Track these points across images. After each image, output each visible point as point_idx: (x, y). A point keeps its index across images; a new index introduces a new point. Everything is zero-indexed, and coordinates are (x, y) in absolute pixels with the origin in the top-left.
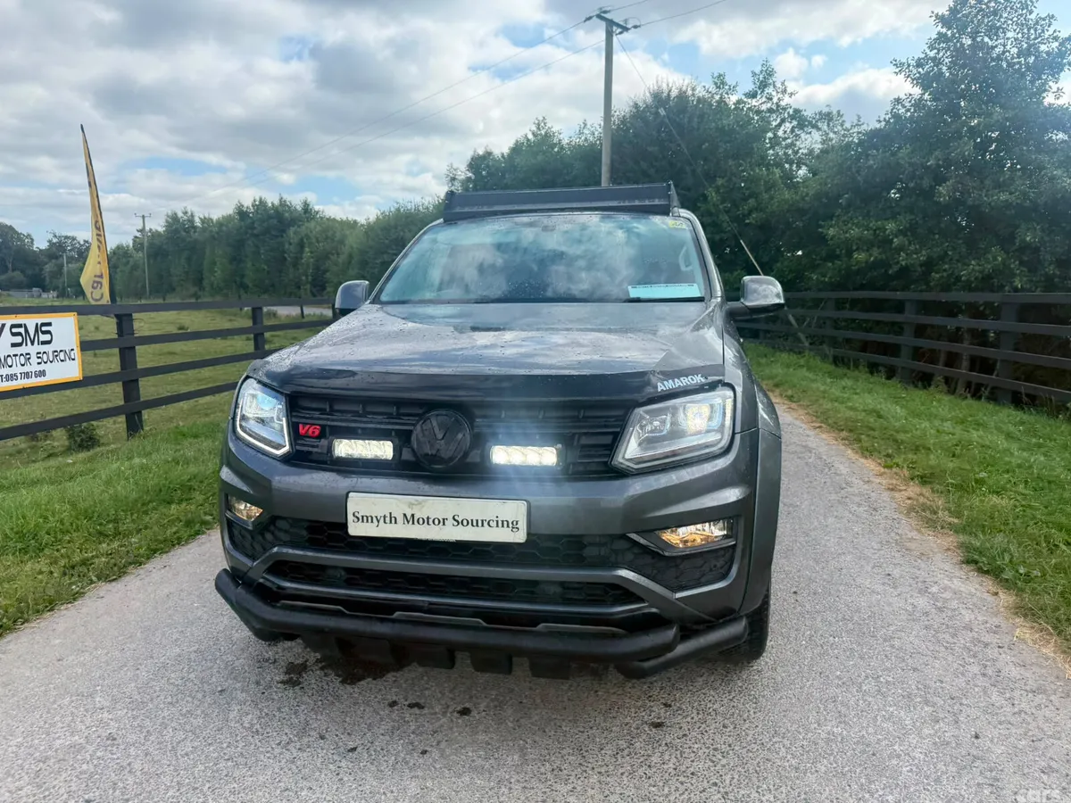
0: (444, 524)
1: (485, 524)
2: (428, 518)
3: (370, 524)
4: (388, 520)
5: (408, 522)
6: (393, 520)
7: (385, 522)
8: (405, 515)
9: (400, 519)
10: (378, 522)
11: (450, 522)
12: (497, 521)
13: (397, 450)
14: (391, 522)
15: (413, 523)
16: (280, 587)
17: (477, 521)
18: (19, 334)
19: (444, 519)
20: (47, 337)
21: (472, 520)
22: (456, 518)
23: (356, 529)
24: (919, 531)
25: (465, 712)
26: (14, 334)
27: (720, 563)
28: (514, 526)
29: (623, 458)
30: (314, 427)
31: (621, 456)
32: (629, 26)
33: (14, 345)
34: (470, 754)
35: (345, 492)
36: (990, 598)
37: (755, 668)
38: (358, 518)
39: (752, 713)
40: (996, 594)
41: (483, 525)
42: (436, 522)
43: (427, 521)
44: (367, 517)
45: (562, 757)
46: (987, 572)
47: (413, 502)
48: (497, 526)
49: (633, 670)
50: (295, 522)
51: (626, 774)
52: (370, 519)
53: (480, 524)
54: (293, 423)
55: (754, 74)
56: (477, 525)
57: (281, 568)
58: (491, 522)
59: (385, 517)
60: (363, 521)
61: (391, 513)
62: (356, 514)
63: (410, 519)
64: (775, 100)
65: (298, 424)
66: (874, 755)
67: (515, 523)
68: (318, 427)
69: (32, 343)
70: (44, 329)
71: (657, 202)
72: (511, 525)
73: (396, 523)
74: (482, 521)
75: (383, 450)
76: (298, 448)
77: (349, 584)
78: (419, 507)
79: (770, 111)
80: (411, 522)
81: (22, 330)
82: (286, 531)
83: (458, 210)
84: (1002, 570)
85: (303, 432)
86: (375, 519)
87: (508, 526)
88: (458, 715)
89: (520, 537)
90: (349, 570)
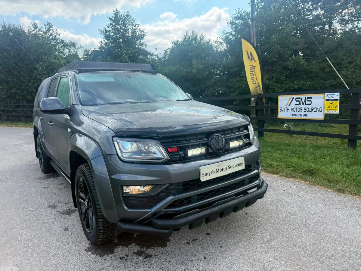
1: (236, 166)
2: (222, 169)
5: (217, 172)
6: (213, 172)
8: (217, 170)
9: (215, 171)
10: (210, 174)
11: (228, 168)
18: (299, 101)
20: (309, 103)
26: (297, 101)
30: (174, 148)
33: (296, 105)
38: (204, 175)
43: (222, 170)
47: (219, 164)
50: (178, 184)
62: (203, 174)
63: (218, 171)
65: (167, 148)
69: (303, 104)
70: (308, 99)
78: (220, 166)
81: (300, 100)
90: (198, 195)
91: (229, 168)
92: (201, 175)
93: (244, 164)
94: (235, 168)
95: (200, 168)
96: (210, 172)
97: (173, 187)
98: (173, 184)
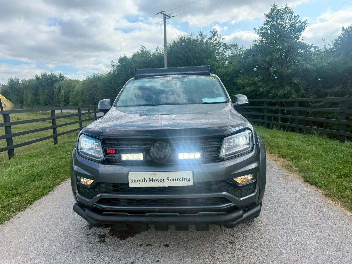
0: (164, 181)
1: (178, 180)
2: (158, 179)
3: (137, 183)
4: (143, 181)
5: (151, 181)
6: (145, 181)
7: (142, 182)
8: (150, 179)
9: (148, 180)
10: (140, 182)
12: (183, 179)
13: (145, 157)
14: (145, 182)
15: (153, 181)
16: (103, 208)
17: (175, 179)
19: (164, 179)
21: (174, 179)
22: (168, 178)
23: (132, 185)
24: (288, 173)
25: (167, 245)
27: (252, 187)
28: (188, 180)
29: (222, 155)
30: (112, 150)
31: (221, 154)
32: (171, 16)
34: (174, 260)
35: (127, 172)
36: (317, 192)
37: (255, 221)
39: (260, 235)
40: (318, 191)
41: (177, 181)
42: (161, 180)
43: (157, 180)
44: (136, 181)
45: (205, 257)
46: (313, 184)
47: (152, 174)
48: (183, 180)
49: (229, 225)
50: (108, 184)
51: (228, 260)
52: (137, 181)
53: (176, 180)
54: (104, 149)
55: (211, 32)
56: (176, 181)
57: (102, 201)
58: (180, 179)
59: (142, 180)
60: (134, 182)
61: (144, 179)
63: (151, 180)
64: (218, 40)
65: (106, 149)
66: (302, 245)
67: (189, 179)
68: (114, 150)
71: (205, 72)
72: (187, 180)
73: (146, 182)
74: (177, 179)
75: (140, 157)
76: (107, 158)
77: (129, 204)
78: (154, 176)
79: (216, 43)
80: (152, 181)
82: (104, 188)
83: (139, 75)
84: (318, 183)
85: (109, 152)
86: (139, 181)
87: (186, 180)
88: (165, 247)
89: (191, 184)
91: (168, 180)
92: (130, 181)
93: (191, 180)
94: (177, 182)
95: (129, 173)
96: (140, 179)
97: (103, 185)
98: (103, 183)
